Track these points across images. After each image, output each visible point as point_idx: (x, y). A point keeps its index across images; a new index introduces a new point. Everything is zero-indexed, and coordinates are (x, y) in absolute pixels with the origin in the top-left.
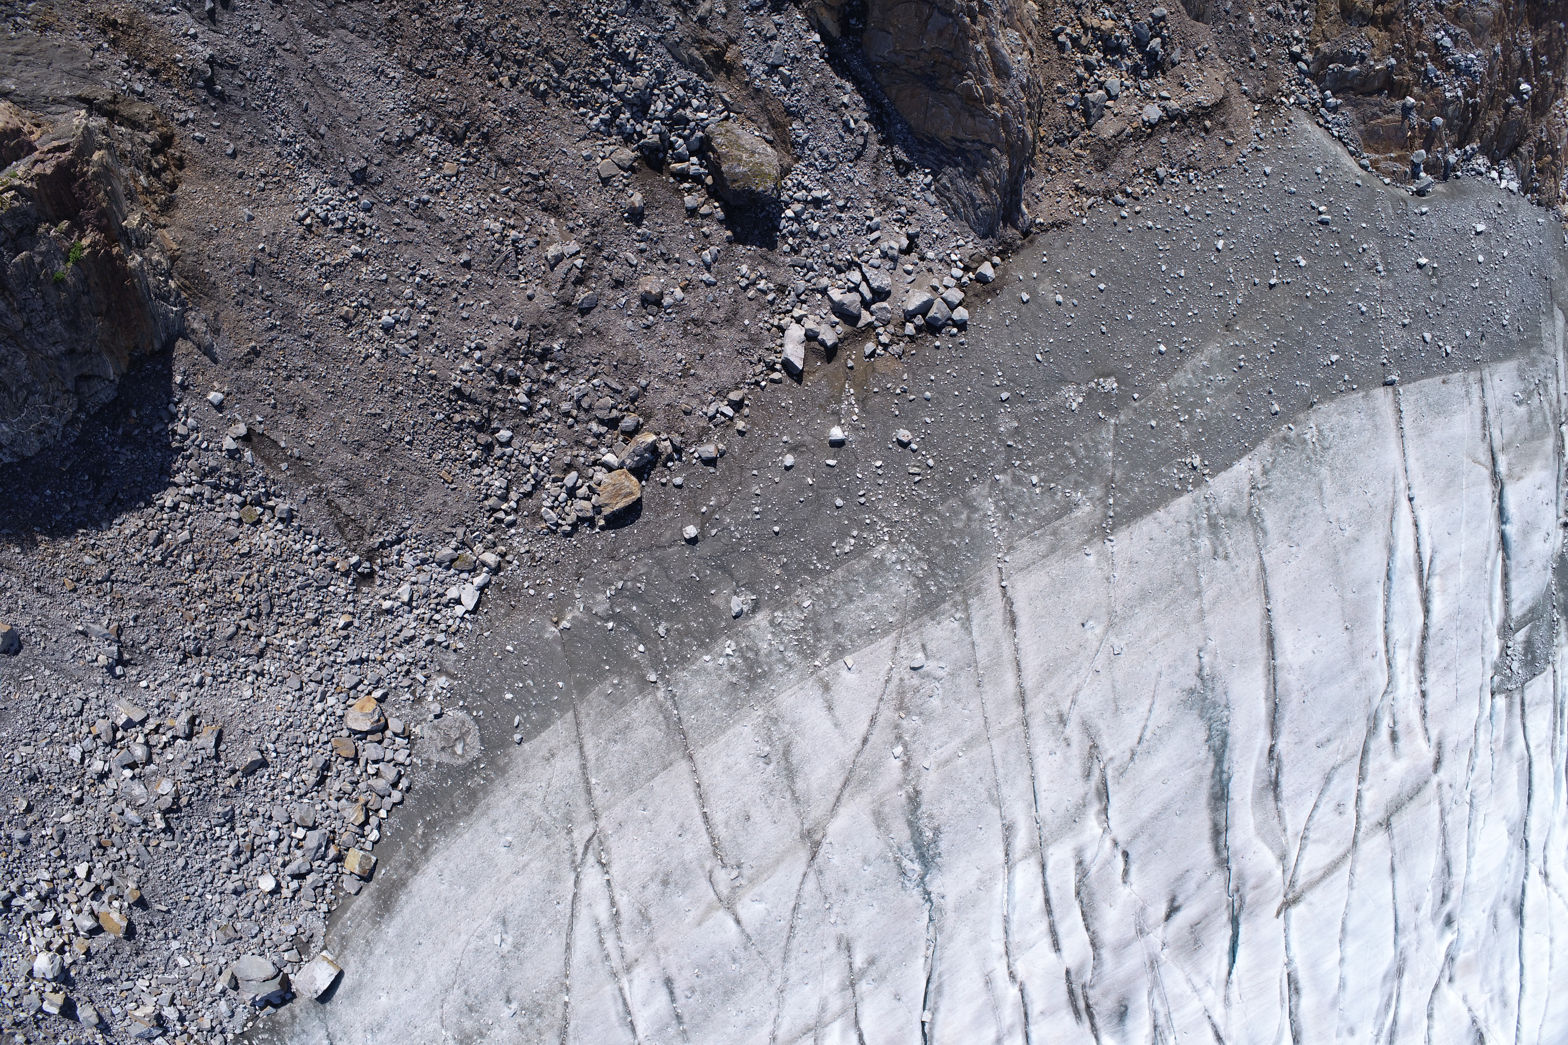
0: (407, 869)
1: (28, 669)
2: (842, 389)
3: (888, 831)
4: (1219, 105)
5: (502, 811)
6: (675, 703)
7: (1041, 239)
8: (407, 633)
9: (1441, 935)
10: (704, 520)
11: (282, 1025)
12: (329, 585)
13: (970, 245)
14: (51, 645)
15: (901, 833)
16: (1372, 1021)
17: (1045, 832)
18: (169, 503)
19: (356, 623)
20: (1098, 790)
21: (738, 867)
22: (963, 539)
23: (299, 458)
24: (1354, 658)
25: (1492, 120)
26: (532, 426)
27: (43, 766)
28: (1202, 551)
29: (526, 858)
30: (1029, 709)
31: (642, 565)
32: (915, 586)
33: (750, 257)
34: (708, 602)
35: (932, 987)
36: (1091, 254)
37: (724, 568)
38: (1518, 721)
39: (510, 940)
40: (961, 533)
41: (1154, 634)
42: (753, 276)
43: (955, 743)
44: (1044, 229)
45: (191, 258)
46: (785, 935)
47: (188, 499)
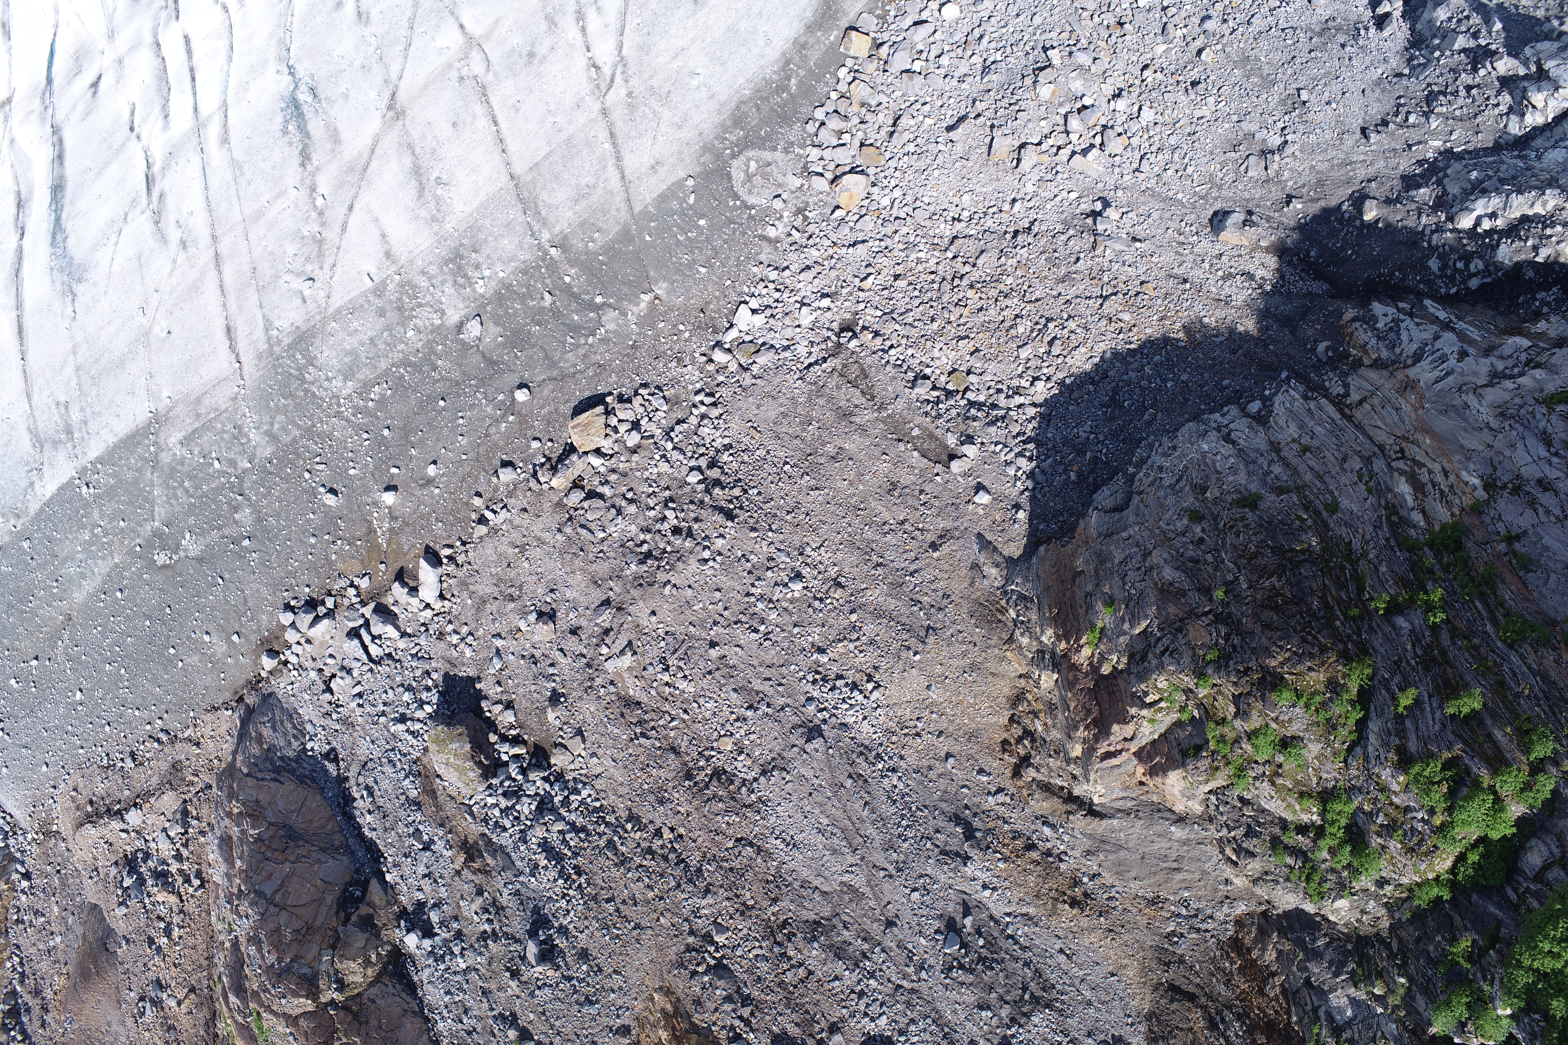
0: (806, 43)
1: (1201, 198)
2: (389, 542)
3: (327, 126)
4: (80, 827)
5: (703, 109)
6: (530, 228)
7: (227, 696)
8: (808, 276)
10: (511, 407)
12: (881, 317)
13: (282, 685)
14: (1174, 225)
15: (315, 126)
17: (194, 141)
18: (1041, 385)
19: (857, 280)
20: (154, 184)
21: (462, 78)
22: (276, 405)
23: (900, 440)
26: (668, 488)
27: (1184, 98)
28: (77, 408)
29: (674, 65)
30: (212, 252)
31: (571, 360)
32: (315, 357)
33: (464, 665)
34: (505, 329)
36: (184, 682)
37: (491, 362)
40: (278, 410)
41: (112, 330)
42: (463, 647)
43: (272, 214)
44: (225, 706)
45: (993, 642)
46: (418, 20)
47: (1022, 391)
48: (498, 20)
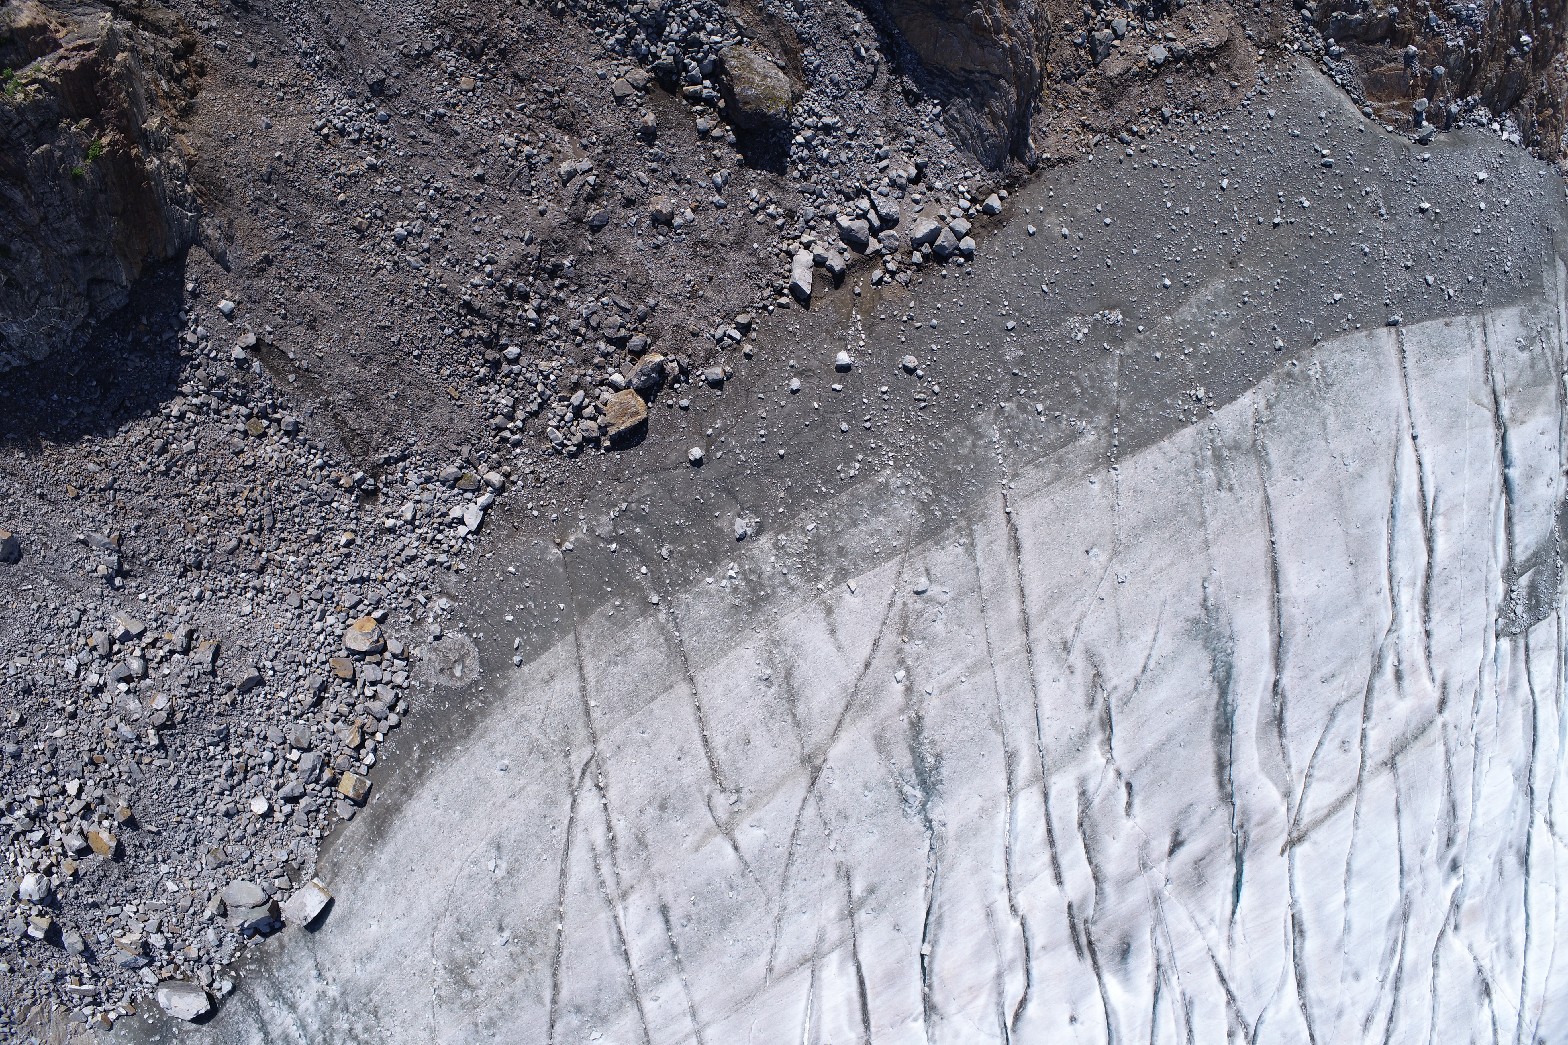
0: (402, 793)
1: (27, 578)
2: (849, 315)
3: (889, 756)
4: (1225, 47)
5: (500, 735)
6: (677, 626)
7: (1048, 174)
8: (409, 552)
9: (1446, 880)
10: (709, 442)
11: (270, 955)
12: (332, 501)
13: (978, 177)
14: (51, 554)
15: (903, 758)
16: (1377, 966)
17: (1048, 760)
18: (175, 412)
19: (359, 541)
20: (1101, 719)
21: (737, 792)
22: (968, 465)
23: (307, 370)
24: (1358, 593)
25: (1493, 72)
26: (540, 343)
27: (37, 678)
28: (1206, 482)
29: (523, 781)
30: (1032, 636)
31: (646, 487)
32: (919, 511)
33: (760, 181)
34: (712, 525)
35: (932, 918)
36: (1098, 190)
37: (729, 491)
38: (1522, 665)
39: (504, 865)
40: (966, 459)
41: (1158, 563)
42: (763, 200)
43: (958, 668)
44: (1051, 164)
45: (208, 164)
46: (783, 862)
47: (194, 409)
48: (697, 850)
